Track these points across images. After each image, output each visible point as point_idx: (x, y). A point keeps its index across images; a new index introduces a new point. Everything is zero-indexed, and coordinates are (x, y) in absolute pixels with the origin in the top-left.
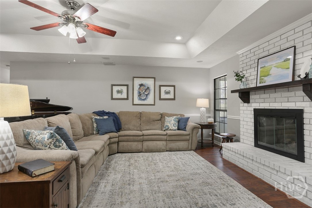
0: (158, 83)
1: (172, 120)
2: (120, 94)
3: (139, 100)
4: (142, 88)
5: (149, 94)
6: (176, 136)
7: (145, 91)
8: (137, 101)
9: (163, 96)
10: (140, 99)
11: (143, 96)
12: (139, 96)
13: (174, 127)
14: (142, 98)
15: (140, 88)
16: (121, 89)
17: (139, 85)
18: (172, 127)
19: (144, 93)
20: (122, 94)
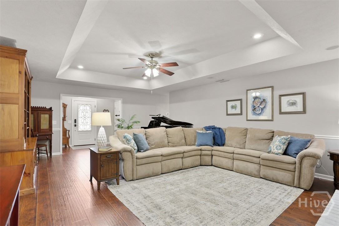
0: (277, 93)
1: (277, 141)
2: (234, 110)
3: (253, 115)
4: (257, 101)
5: (265, 108)
6: (272, 161)
7: (261, 104)
8: (251, 116)
9: (285, 108)
10: (255, 114)
11: (257, 110)
12: (253, 110)
13: (277, 149)
14: (257, 113)
15: (254, 101)
16: (235, 104)
17: (253, 98)
18: (274, 150)
19: (259, 106)
20: (236, 109)
